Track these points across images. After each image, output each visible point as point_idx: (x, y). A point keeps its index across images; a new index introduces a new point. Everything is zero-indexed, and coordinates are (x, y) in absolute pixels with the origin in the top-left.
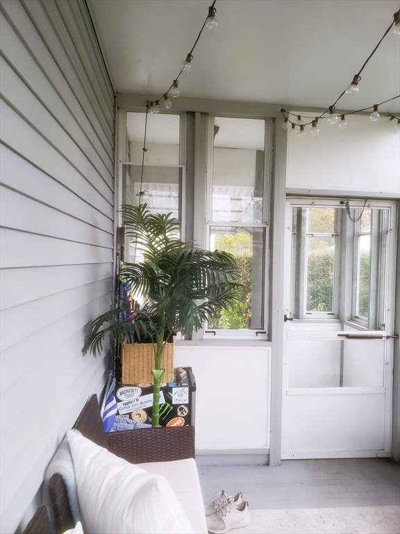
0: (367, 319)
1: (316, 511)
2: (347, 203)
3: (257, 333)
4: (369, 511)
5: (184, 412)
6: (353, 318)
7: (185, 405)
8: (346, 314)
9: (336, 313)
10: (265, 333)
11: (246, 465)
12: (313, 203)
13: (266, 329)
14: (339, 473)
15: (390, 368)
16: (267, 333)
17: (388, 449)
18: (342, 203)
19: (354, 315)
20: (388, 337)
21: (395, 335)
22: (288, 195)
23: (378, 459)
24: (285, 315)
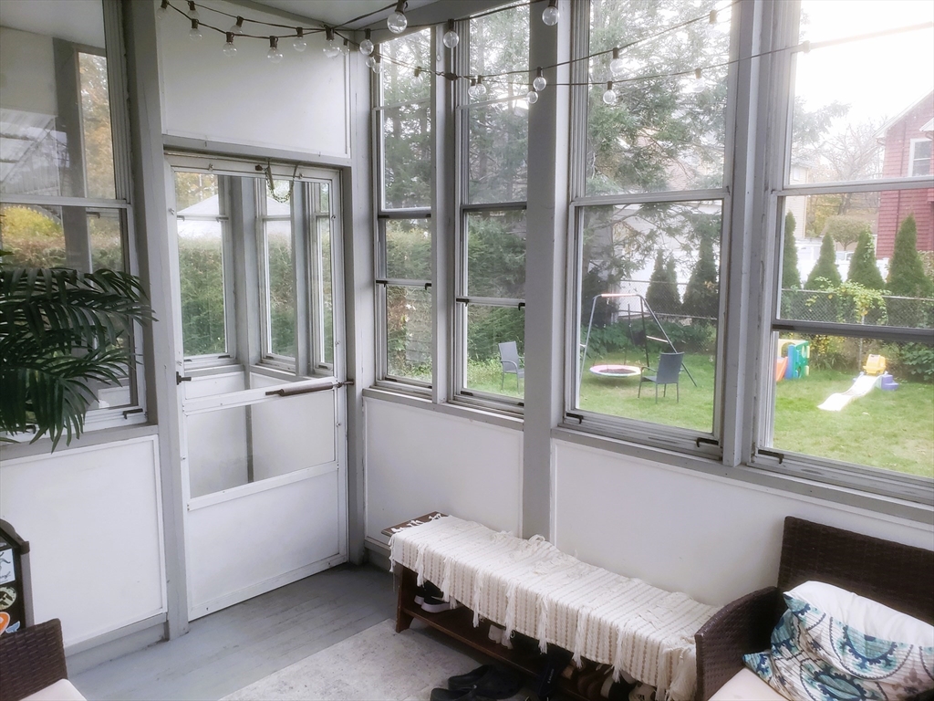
0: (294, 359)
1: (274, 678)
2: (268, 169)
3: (125, 413)
4: (345, 646)
5: (7, 601)
6: (263, 360)
7: (8, 585)
8: (253, 355)
9: (233, 354)
10: (141, 410)
11: (125, 655)
12: (210, 166)
13: (142, 403)
14: (286, 610)
15: (343, 431)
16: (145, 410)
17: (343, 551)
18: (258, 168)
19: (264, 355)
20: (339, 385)
21: (348, 380)
22: (166, 148)
23: (333, 570)
24: (177, 373)
